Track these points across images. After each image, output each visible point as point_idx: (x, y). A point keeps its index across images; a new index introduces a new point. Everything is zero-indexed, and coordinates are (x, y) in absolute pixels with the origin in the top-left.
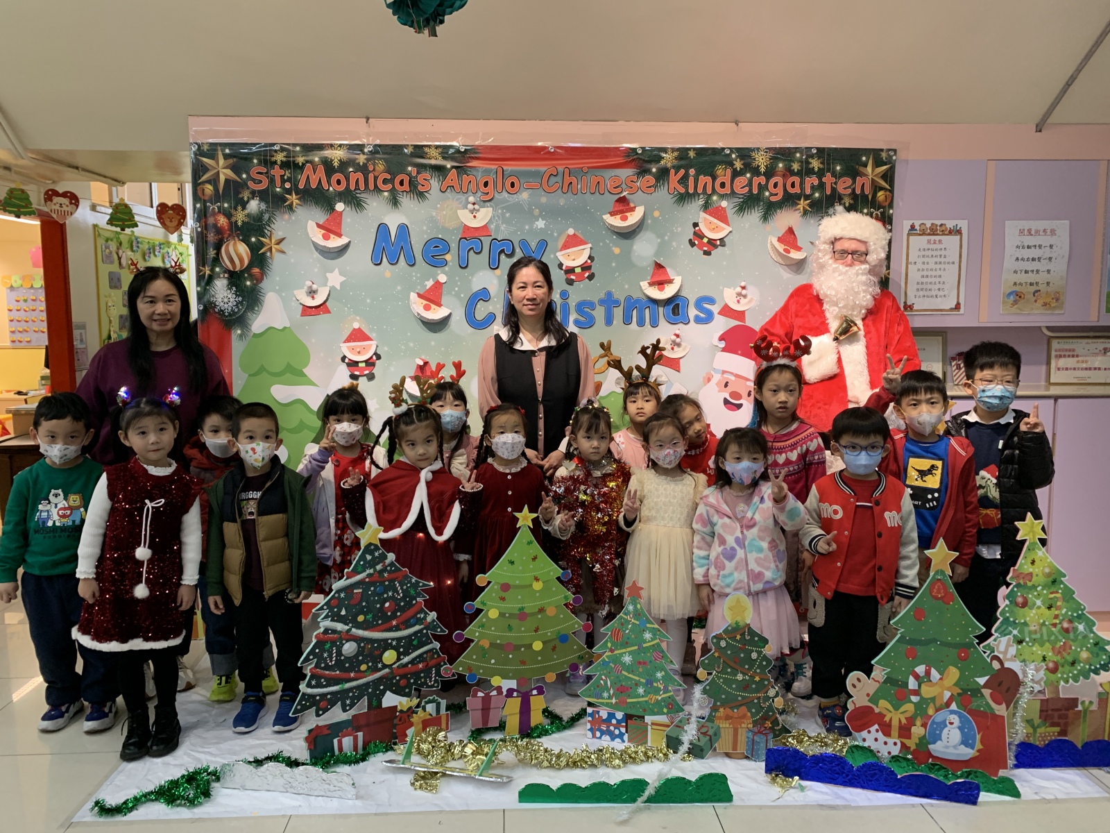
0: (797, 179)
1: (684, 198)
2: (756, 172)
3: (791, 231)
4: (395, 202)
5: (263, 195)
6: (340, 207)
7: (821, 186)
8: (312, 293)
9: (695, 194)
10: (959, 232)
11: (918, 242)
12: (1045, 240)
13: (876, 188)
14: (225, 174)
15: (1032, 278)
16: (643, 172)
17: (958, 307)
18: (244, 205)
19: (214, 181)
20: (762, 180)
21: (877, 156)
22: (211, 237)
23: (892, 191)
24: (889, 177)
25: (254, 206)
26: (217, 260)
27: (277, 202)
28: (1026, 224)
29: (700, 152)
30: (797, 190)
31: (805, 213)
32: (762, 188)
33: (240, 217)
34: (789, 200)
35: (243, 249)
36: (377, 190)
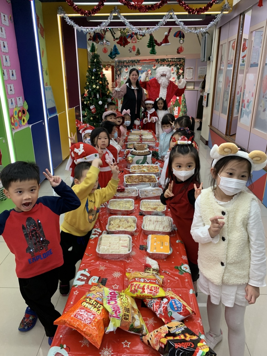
0: (173, 62)
1: (161, 65)
2: (169, 61)
3: (173, 69)
4: (132, 66)
5: (121, 66)
6: (127, 67)
7: (176, 63)
8: (125, 77)
9: (162, 64)
10: (192, 68)
11: (187, 70)
12: (203, 69)
13: (183, 63)
14: (118, 64)
15: (202, 74)
16: (157, 62)
17: (192, 78)
18: (119, 67)
19: (117, 65)
20: (169, 62)
21: (183, 59)
22: (117, 71)
23: (184, 63)
24: (184, 61)
25: (120, 67)
26: (117, 73)
27: (122, 67)
28: (201, 67)
29: (163, 59)
30: (173, 64)
31: (174, 66)
32: (170, 63)
33: (119, 69)
34: (172, 65)
35: (119, 72)
36: (131, 65)
